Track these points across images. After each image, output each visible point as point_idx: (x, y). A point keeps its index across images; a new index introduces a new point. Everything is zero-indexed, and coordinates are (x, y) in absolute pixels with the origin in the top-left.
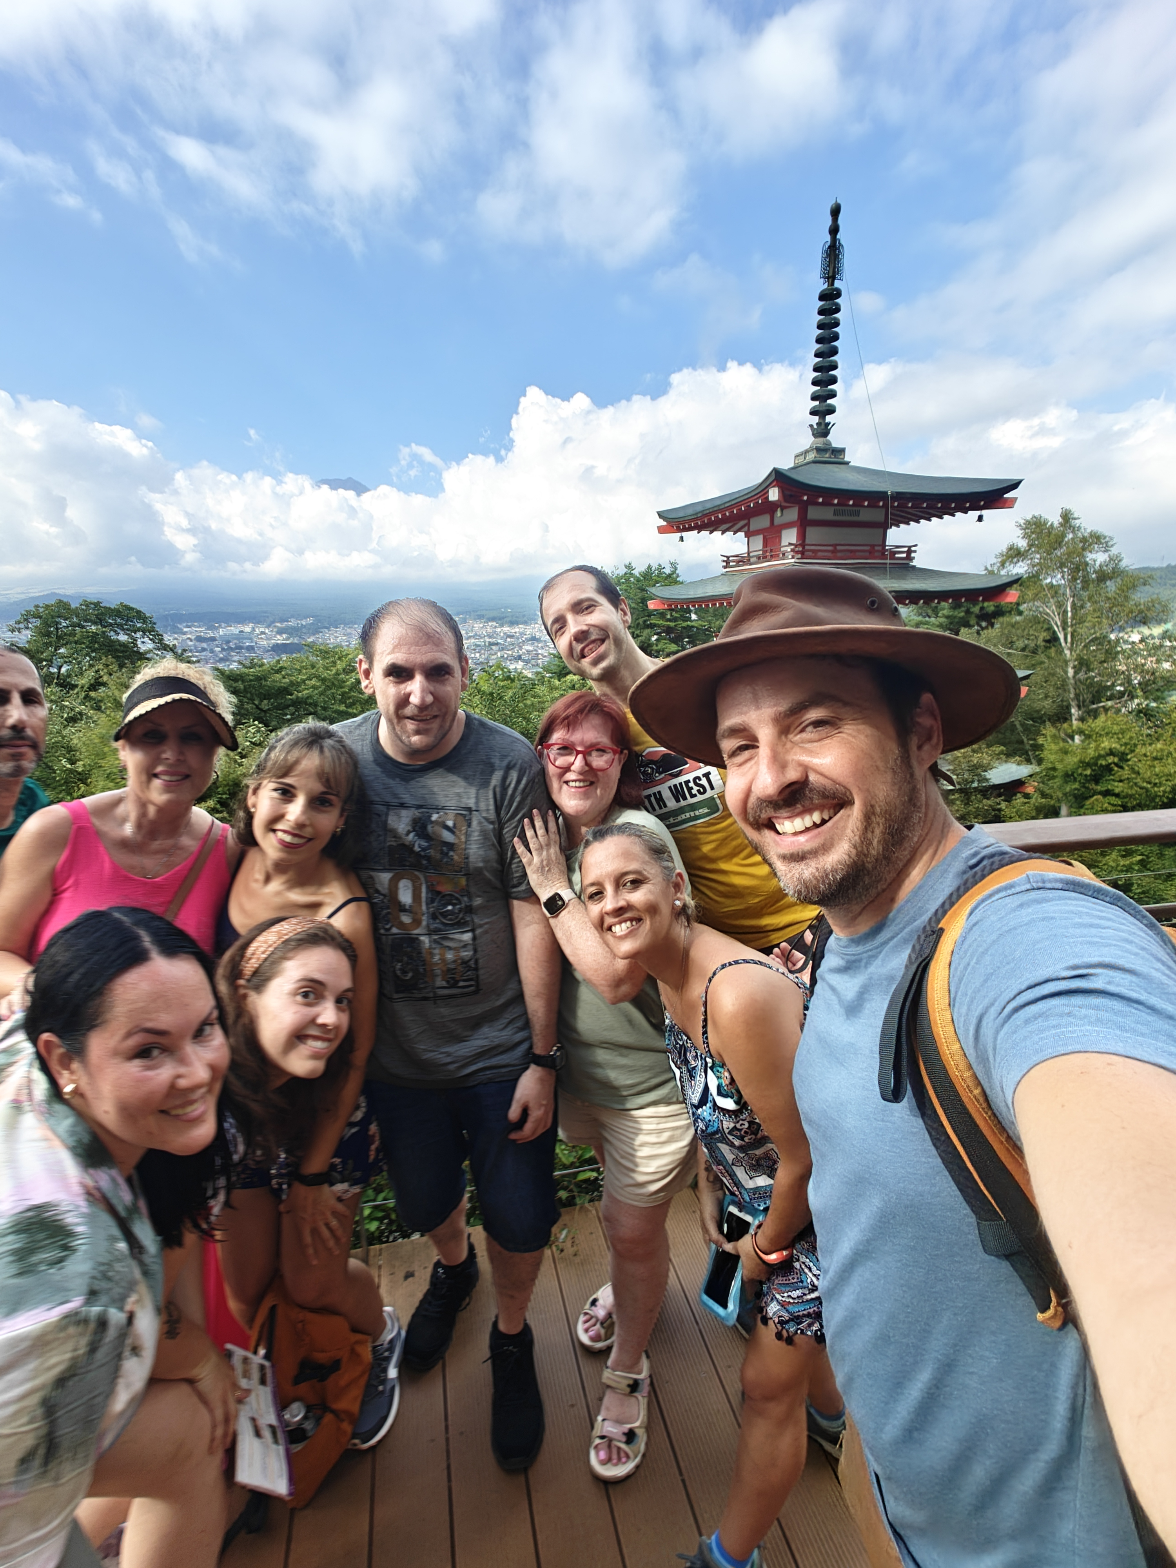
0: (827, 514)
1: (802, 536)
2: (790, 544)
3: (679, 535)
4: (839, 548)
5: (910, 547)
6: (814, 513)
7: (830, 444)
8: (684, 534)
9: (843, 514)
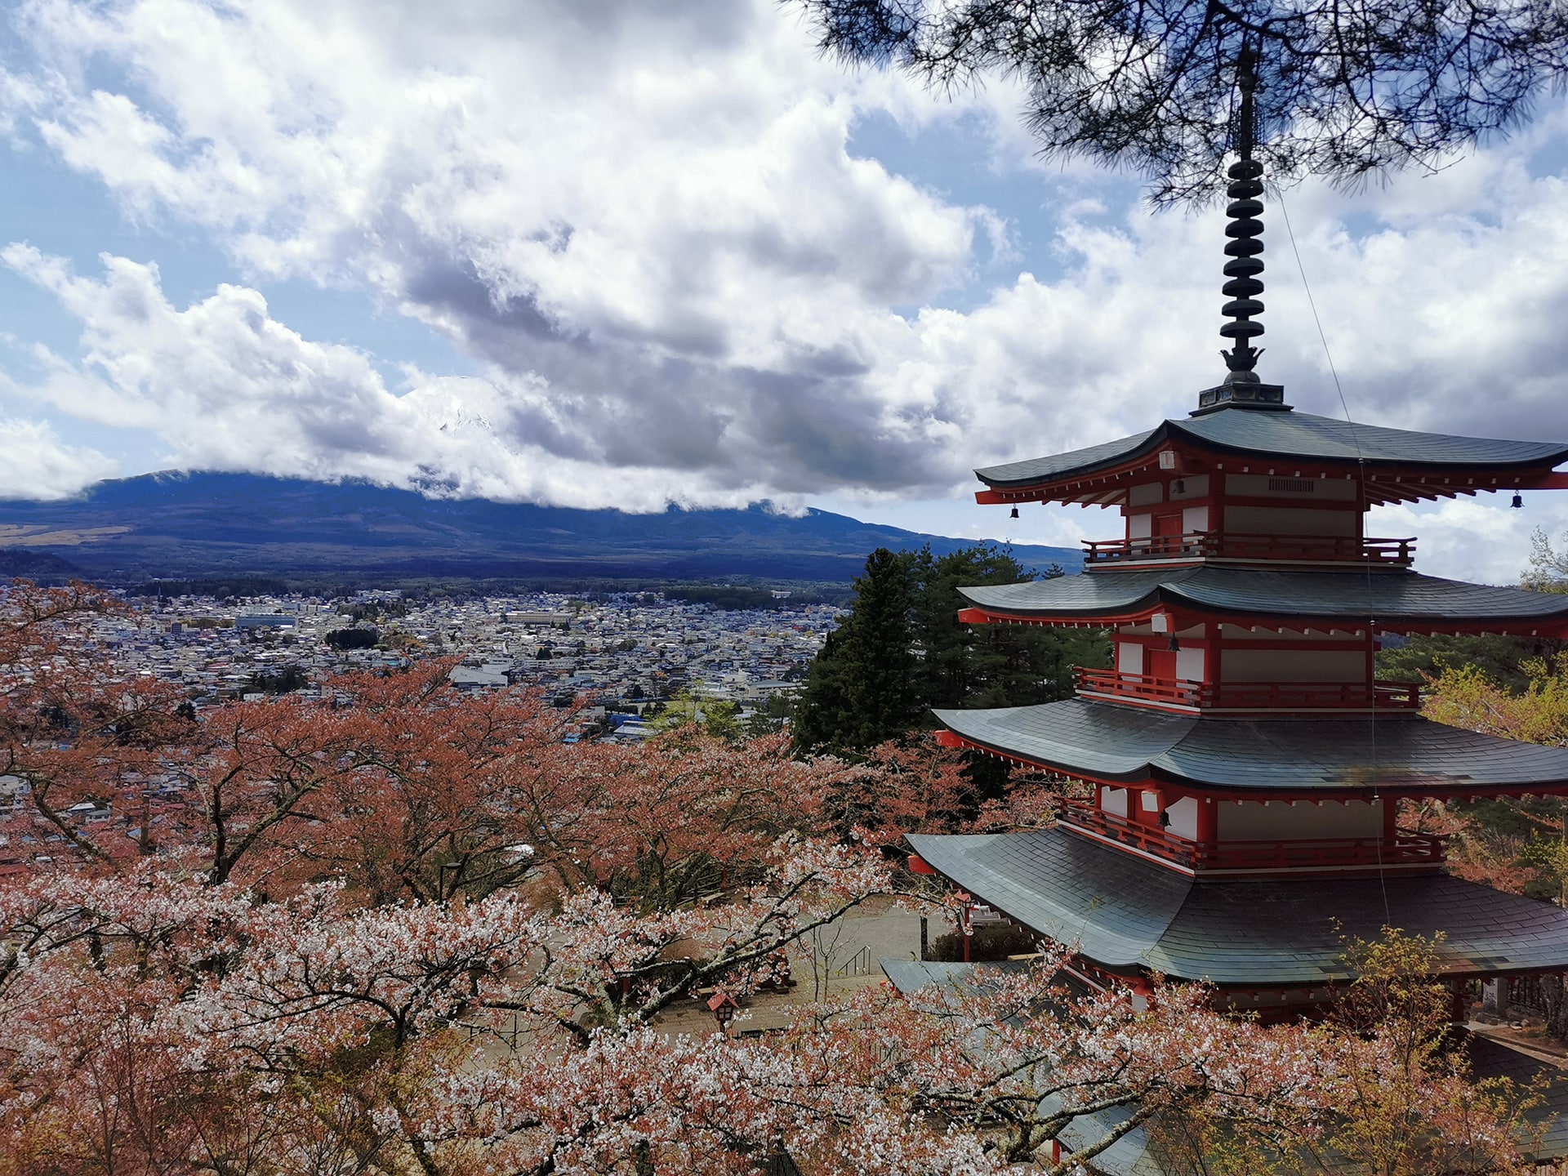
0: (1257, 486)
1: (1217, 520)
2: (1197, 533)
4: (1281, 540)
5: (1403, 542)
6: (1235, 485)
7: (1257, 378)
8: (1019, 506)
9: (1285, 489)
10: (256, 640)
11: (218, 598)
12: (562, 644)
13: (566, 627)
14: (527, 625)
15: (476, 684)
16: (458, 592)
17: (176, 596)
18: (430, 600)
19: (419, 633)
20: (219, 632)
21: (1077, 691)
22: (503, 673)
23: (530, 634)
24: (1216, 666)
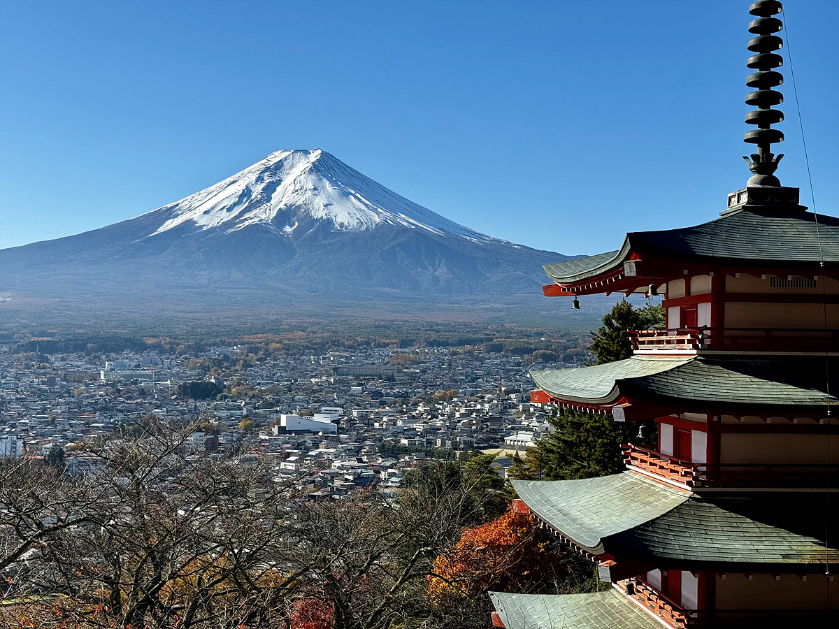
1: (717, 315)
3: (573, 298)
4: (773, 333)
6: (735, 283)
7: (776, 182)
8: (580, 298)
9: (785, 284)
10: (119, 391)
11: (88, 354)
12: (388, 395)
13: (391, 379)
14: (357, 377)
15: (308, 431)
16: (294, 347)
17: (52, 354)
18: (269, 355)
19: (259, 384)
20: (87, 385)
21: (627, 466)
22: (333, 422)
23: (359, 385)
24: (714, 448)
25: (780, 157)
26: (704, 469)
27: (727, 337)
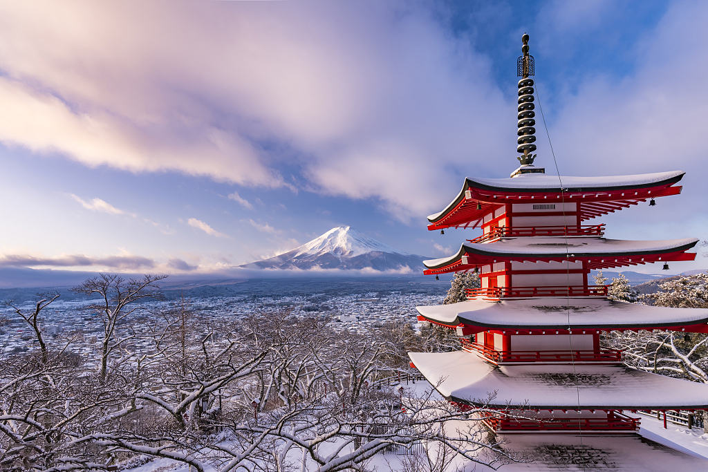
0: (529, 208)
1: (509, 222)
3: (441, 230)
4: (536, 229)
5: (599, 226)
6: (516, 208)
9: (541, 207)
24: (509, 281)
25: (535, 156)
26: (504, 290)
27: (514, 231)
